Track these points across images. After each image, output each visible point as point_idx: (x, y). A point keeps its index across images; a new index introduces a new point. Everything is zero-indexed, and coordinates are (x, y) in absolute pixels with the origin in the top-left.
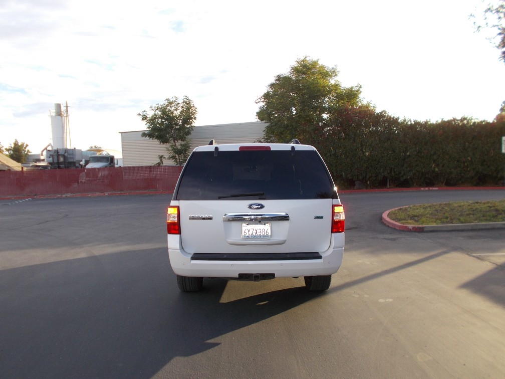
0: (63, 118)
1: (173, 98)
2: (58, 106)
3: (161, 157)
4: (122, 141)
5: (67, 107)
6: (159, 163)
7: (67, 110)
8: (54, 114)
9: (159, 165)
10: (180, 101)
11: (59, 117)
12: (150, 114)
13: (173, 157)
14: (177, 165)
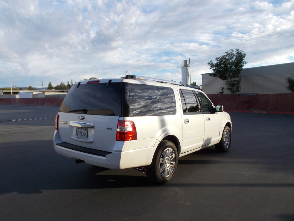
0: (187, 67)
1: (230, 51)
2: (185, 61)
3: (223, 89)
4: (202, 79)
5: (189, 61)
6: (221, 92)
7: (189, 63)
8: (183, 66)
9: (221, 93)
10: (235, 52)
11: (185, 67)
12: (215, 62)
13: (230, 89)
14: (232, 93)
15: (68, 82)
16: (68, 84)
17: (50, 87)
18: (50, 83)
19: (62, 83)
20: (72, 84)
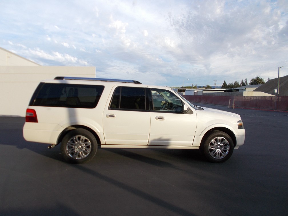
15: (242, 80)
16: (243, 82)
17: (225, 86)
18: (225, 82)
19: (236, 82)
20: (246, 82)
